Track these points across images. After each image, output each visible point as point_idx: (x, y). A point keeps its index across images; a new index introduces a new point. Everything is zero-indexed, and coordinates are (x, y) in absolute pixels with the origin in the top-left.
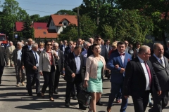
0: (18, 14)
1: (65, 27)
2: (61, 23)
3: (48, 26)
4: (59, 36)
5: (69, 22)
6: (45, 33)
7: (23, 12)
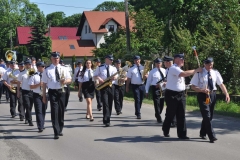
0: (23, 11)
1: (109, 34)
2: (103, 27)
3: (79, 34)
4: (96, 52)
5: (118, 25)
6: (72, 47)
7: (33, 8)
